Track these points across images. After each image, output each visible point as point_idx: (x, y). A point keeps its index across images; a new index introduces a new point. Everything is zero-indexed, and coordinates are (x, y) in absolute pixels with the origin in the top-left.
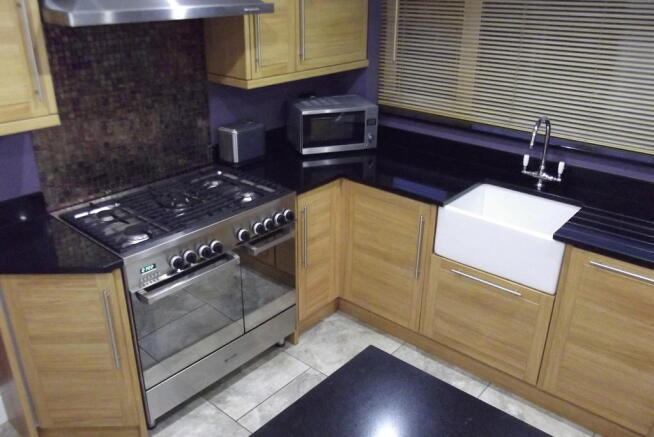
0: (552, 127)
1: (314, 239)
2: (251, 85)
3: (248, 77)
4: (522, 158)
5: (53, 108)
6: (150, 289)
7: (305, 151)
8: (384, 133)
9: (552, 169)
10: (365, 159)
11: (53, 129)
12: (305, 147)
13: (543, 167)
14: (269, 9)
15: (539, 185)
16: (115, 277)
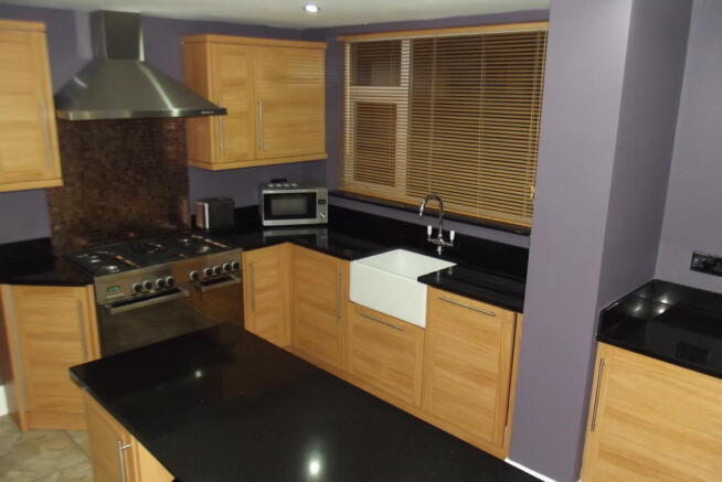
0: (444, 203)
1: (262, 290)
2: (215, 168)
3: (213, 161)
4: (426, 228)
5: (59, 174)
6: (116, 305)
7: (267, 223)
8: (332, 210)
9: (446, 235)
10: (316, 232)
11: (57, 188)
12: (266, 219)
13: (440, 235)
14: (223, 112)
15: (439, 249)
16: (87, 291)
